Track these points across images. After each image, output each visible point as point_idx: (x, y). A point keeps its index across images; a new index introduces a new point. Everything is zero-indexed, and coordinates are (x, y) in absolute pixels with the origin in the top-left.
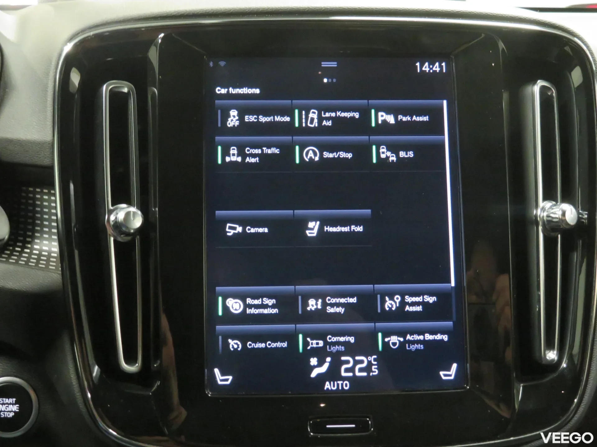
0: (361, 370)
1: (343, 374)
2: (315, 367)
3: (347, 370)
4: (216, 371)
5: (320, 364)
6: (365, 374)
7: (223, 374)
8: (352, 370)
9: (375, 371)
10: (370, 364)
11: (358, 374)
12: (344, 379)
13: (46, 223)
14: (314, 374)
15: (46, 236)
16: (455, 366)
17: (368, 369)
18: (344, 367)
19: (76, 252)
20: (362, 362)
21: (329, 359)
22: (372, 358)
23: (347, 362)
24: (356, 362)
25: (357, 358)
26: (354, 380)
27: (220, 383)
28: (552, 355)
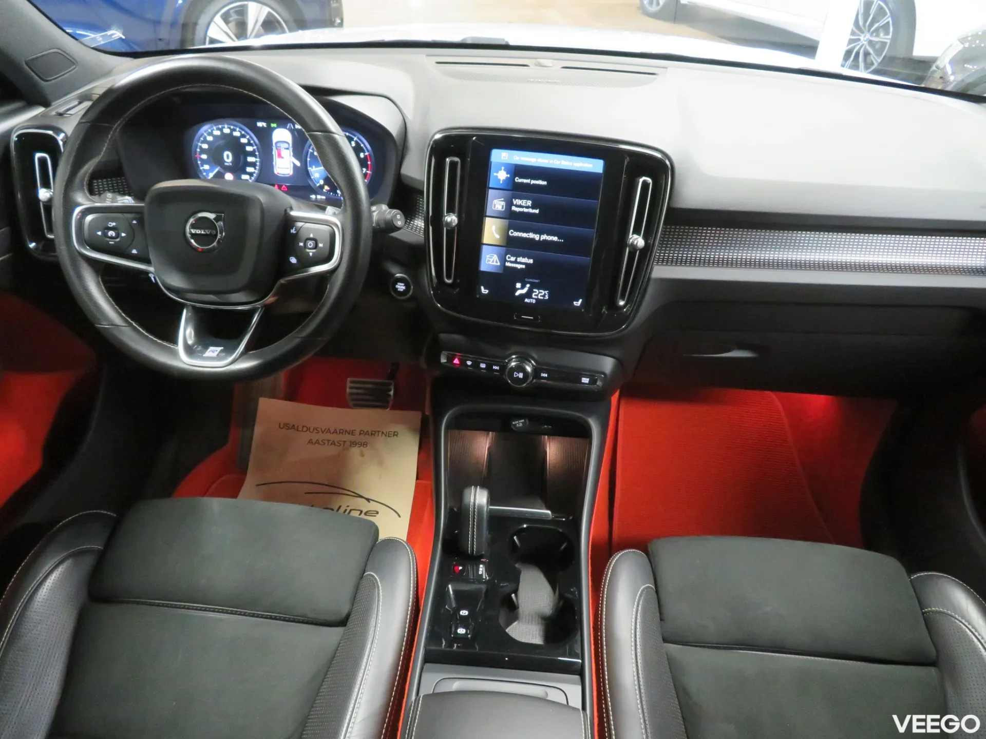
0: (541, 296)
1: (533, 296)
2: (518, 289)
3: (535, 295)
4: (482, 288)
5: (523, 287)
6: (542, 298)
7: (485, 289)
8: (537, 295)
9: (547, 297)
10: (545, 294)
11: (539, 297)
12: (533, 299)
13: (421, 211)
14: (517, 293)
15: (420, 217)
16: (581, 300)
17: (544, 296)
18: (534, 294)
19: (431, 228)
20: (542, 293)
21: (528, 285)
22: (546, 292)
23: (536, 292)
24: (539, 293)
25: (540, 291)
26: (537, 300)
27: (483, 292)
28: (622, 303)
